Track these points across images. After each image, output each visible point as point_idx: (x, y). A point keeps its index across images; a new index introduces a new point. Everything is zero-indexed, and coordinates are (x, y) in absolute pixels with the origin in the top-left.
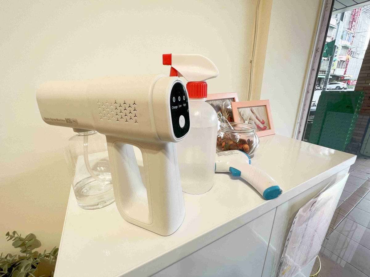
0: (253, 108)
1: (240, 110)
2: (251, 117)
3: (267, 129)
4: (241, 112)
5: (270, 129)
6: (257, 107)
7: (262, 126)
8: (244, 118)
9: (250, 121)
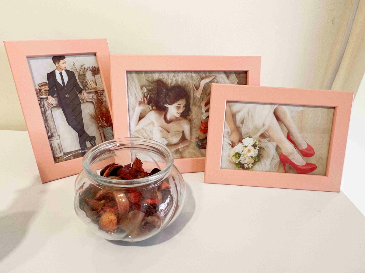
0: (284, 107)
1: (236, 107)
2: (267, 131)
3: (315, 171)
4: (239, 112)
5: (325, 174)
6: (302, 108)
7: (299, 160)
8: (244, 130)
9: (262, 140)
